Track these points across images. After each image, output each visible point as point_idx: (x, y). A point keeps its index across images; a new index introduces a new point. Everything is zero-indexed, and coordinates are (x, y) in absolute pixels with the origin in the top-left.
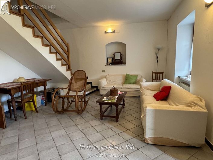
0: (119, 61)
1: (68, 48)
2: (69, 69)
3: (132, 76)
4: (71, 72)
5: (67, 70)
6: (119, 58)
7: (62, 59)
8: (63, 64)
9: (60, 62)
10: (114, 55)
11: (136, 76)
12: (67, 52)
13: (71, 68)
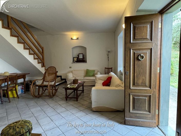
0: (82, 60)
1: (43, 50)
2: (43, 66)
3: (91, 70)
4: (45, 68)
5: (42, 67)
6: (82, 58)
7: (38, 58)
8: (39, 62)
9: (37, 60)
10: (79, 56)
11: (94, 71)
12: (42, 53)
13: (45, 65)
